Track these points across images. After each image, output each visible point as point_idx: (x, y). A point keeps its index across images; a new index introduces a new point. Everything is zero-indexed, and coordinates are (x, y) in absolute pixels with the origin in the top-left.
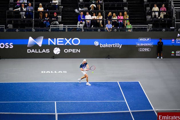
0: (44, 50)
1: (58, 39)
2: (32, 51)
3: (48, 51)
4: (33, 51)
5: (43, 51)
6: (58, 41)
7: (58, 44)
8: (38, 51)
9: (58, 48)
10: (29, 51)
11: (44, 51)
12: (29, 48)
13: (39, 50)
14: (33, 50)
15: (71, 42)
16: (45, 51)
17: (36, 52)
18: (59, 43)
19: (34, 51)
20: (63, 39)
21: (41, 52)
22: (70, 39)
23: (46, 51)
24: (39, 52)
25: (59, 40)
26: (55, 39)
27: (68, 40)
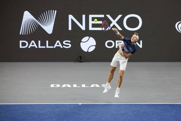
0: (58, 42)
1: (91, 16)
2: (31, 45)
3: (67, 44)
4: (33, 44)
5: (56, 45)
6: (91, 22)
7: (91, 28)
8: (43, 44)
9: (92, 39)
10: (24, 44)
11: (58, 44)
12: (23, 37)
13: (47, 41)
14: (33, 42)
15: (120, 22)
16: (60, 45)
17: (40, 47)
18: (94, 26)
19: (35, 45)
20: (103, 16)
21: (52, 47)
22: (120, 16)
23: (63, 45)
24: (48, 47)
25: (93, 19)
26: (84, 16)
27: (114, 19)
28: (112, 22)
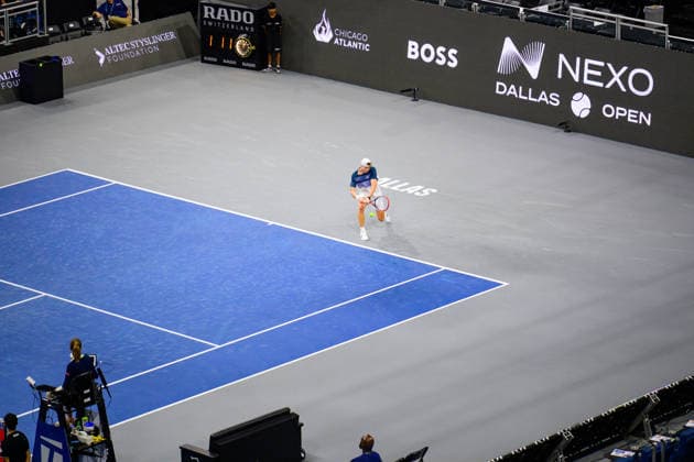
0: (543, 93)
1: (587, 62)
2: (510, 92)
3: (554, 100)
4: (512, 91)
5: (541, 98)
6: (587, 71)
7: (586, 81)
8: (525, 93)
9: (586, 98)
10: (501, 88)
11: (543, 97)
12: (502, 78)
13: (530, 90)
14: (512, 87)
15: (624, 78)
16: (546, 99)
17: (521, 97)
18: (591, 77)
19: (515, 93)
20: (601, 64)
21: (535, 100)
22: (625, 69)
23: (549, 99)
24: (530, 99)
25: (591, 67)
26: (578, 59)
27: (617, 72)
28: (612, 76)
